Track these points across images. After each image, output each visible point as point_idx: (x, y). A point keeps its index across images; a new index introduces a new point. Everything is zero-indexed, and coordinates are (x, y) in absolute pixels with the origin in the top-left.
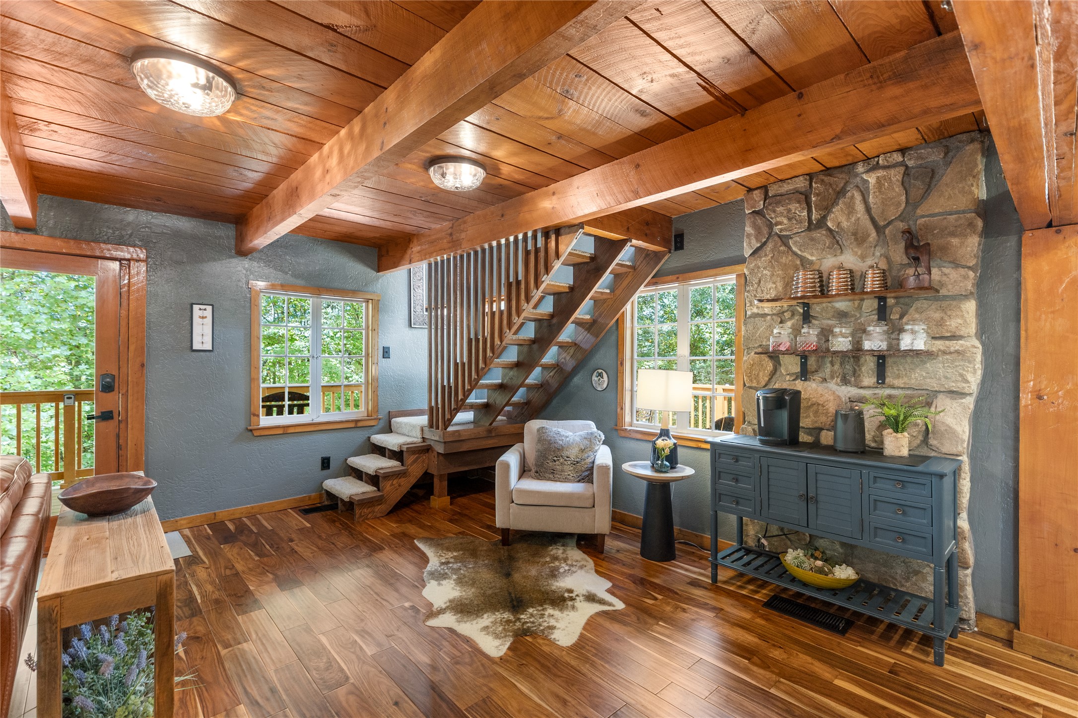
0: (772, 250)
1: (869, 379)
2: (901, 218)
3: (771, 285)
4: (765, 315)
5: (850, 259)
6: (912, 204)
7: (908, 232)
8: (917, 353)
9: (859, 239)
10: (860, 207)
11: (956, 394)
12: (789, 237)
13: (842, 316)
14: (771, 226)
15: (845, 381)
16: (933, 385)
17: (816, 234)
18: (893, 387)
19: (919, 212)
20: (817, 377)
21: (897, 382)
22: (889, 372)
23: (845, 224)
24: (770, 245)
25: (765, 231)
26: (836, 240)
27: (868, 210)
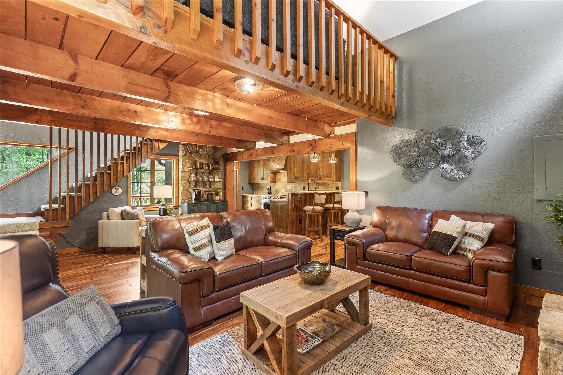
0: (188, 155)
1: (208, 187)
2: (212, 155)
3: (188, 164)
4: (186, 171)
5: (203, 161)
6: (214, 153)
7: (214, 158)
8: (217, 181)
9: (206, 158)
10: (206, 151)
11: (220, 189)
12: (191, 153)
13: (203, 173)
14: (188, 149)
15: (204, 187)
16: (218, 187)
17: (198, 154)
18: (212, 188)
19: (215, 155)
20: (199, 186)
21: (213, 187)
22: (212, 185)
23: (203, 153)
24: (188, 154)
25: (187, 150)
26: (201, 156)
27: (207, 152)
